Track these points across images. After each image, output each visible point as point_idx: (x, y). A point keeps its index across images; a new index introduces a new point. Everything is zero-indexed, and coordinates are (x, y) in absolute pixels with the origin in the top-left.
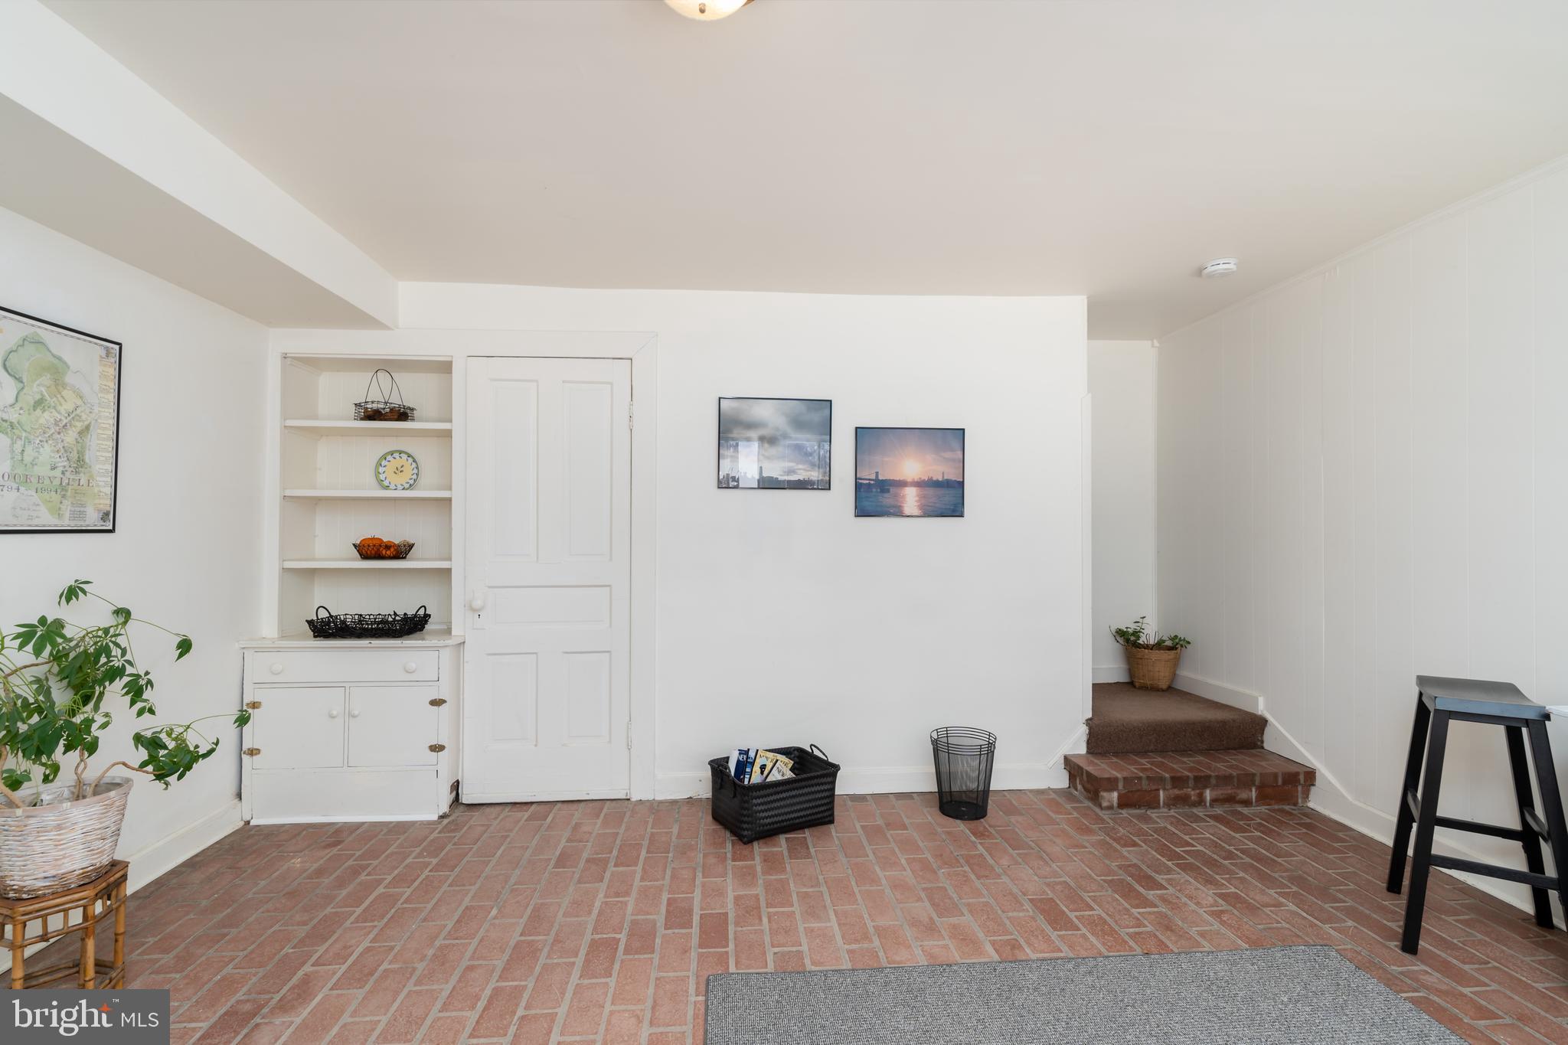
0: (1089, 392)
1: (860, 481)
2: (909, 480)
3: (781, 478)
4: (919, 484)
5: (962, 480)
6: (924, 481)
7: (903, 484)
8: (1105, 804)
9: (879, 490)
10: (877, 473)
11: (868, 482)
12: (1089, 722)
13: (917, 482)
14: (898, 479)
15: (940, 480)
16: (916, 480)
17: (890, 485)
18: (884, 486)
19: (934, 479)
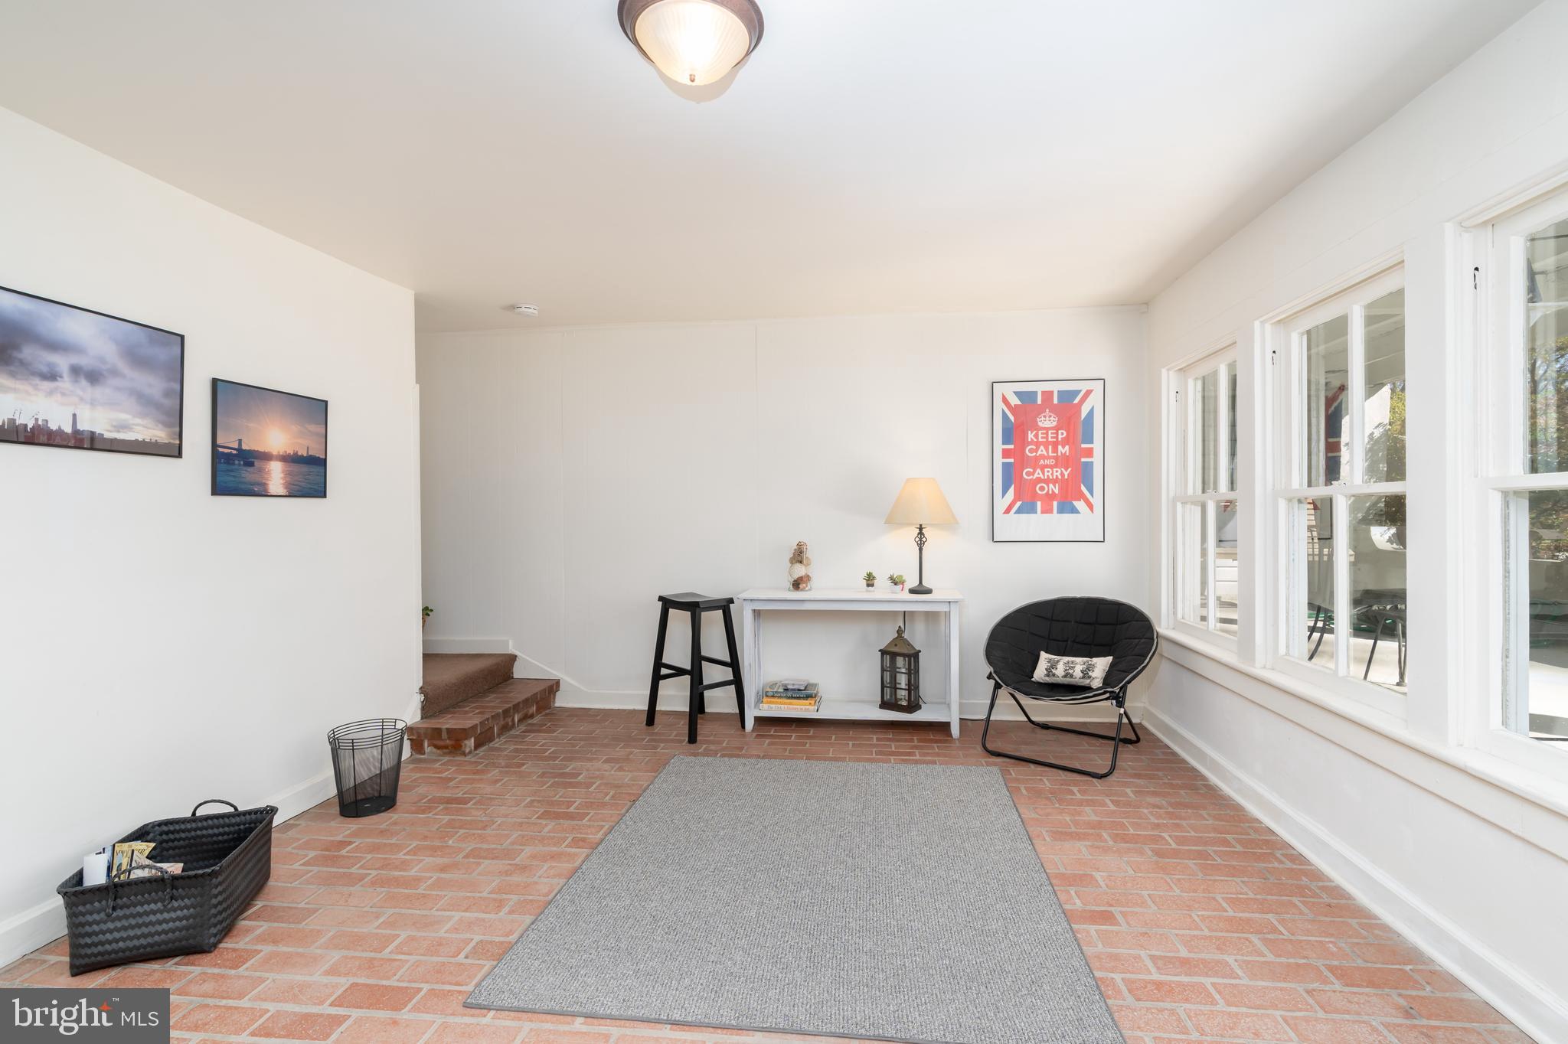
0: (417, 383)
1: (221, 450)
2: (275, 453)
3: (107, 435)
4: (286, 459)
5: (324, 457)
6: (289, 456)
7: (266, 457)
8: (467, 750)
9: (242, 463)
10: (240, 441)
11: (229, 451)
12: (422, 690)
13: (282, 456)
14: (263, 451)
15: (305, 455)
16: (281, 453)
17: (256, 458)
18: (249, 458)
19: (300, 454)
